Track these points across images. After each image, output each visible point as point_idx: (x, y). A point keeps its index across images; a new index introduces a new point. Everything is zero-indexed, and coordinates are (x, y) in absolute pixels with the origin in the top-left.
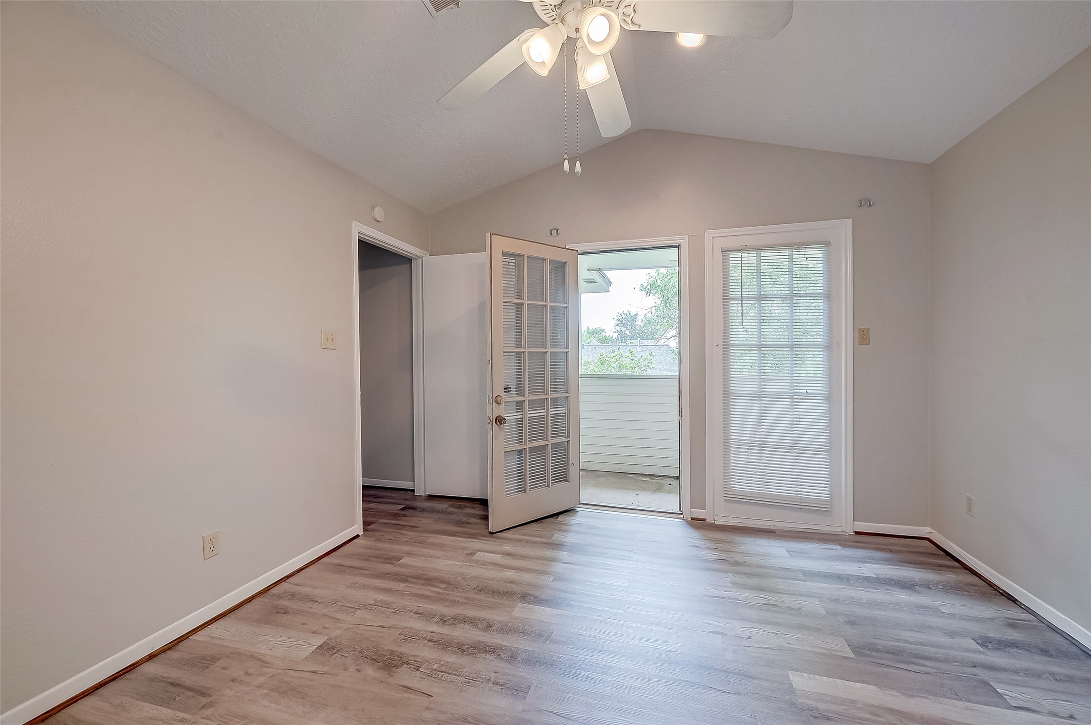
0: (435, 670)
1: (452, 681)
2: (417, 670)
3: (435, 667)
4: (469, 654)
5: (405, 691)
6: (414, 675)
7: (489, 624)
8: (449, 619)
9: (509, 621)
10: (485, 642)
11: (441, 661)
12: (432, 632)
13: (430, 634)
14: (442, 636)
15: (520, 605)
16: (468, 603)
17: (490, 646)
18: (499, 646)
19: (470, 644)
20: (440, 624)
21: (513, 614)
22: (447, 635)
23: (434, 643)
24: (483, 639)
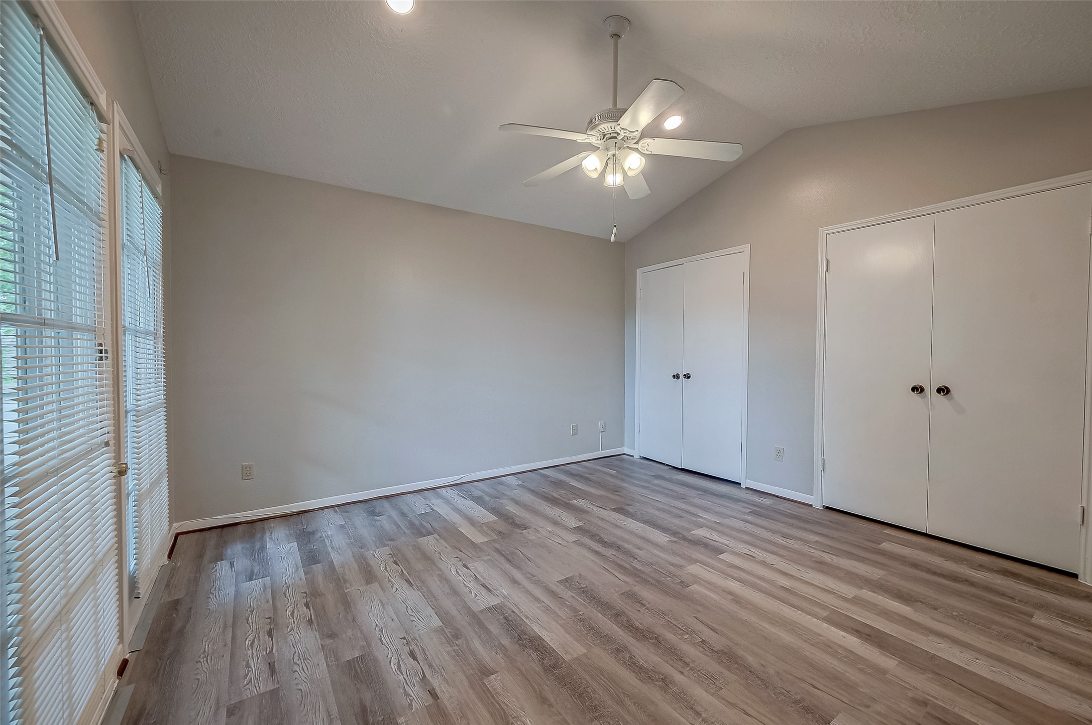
0: (688, 634)
1: (677, 620)
2: (704, 641)
3: (687, 636)
4: (653, 633)
5: (715, 629)
6: (707, 638)
7: (618, 652)
8: (657, 681)
9: (596, 645)
10: (633, 637)
11: (680, 638)
12: (682, 673)
13: (686, 672)
14: (671, 663)
15: (567, 658)
16: (624, 693)
17: (630, 632)
18: (623, 628)
19: (647, 642)
20: (670, 679)
21: (585, 651)
22: (666, 662)
23: (683, 659)
24: (632, 640)
